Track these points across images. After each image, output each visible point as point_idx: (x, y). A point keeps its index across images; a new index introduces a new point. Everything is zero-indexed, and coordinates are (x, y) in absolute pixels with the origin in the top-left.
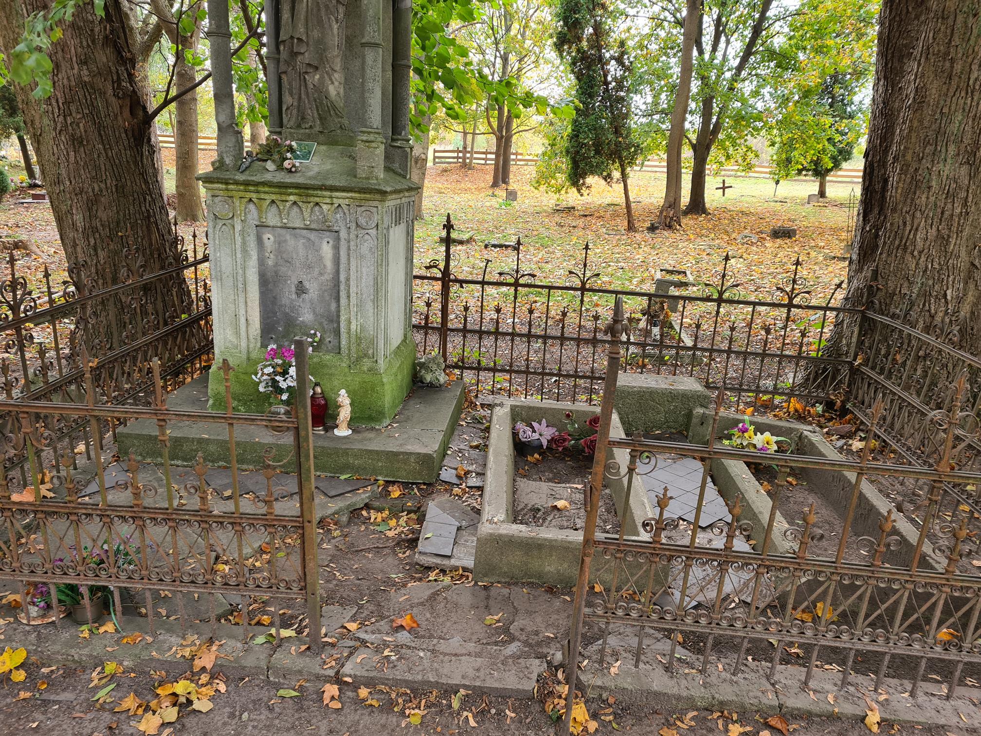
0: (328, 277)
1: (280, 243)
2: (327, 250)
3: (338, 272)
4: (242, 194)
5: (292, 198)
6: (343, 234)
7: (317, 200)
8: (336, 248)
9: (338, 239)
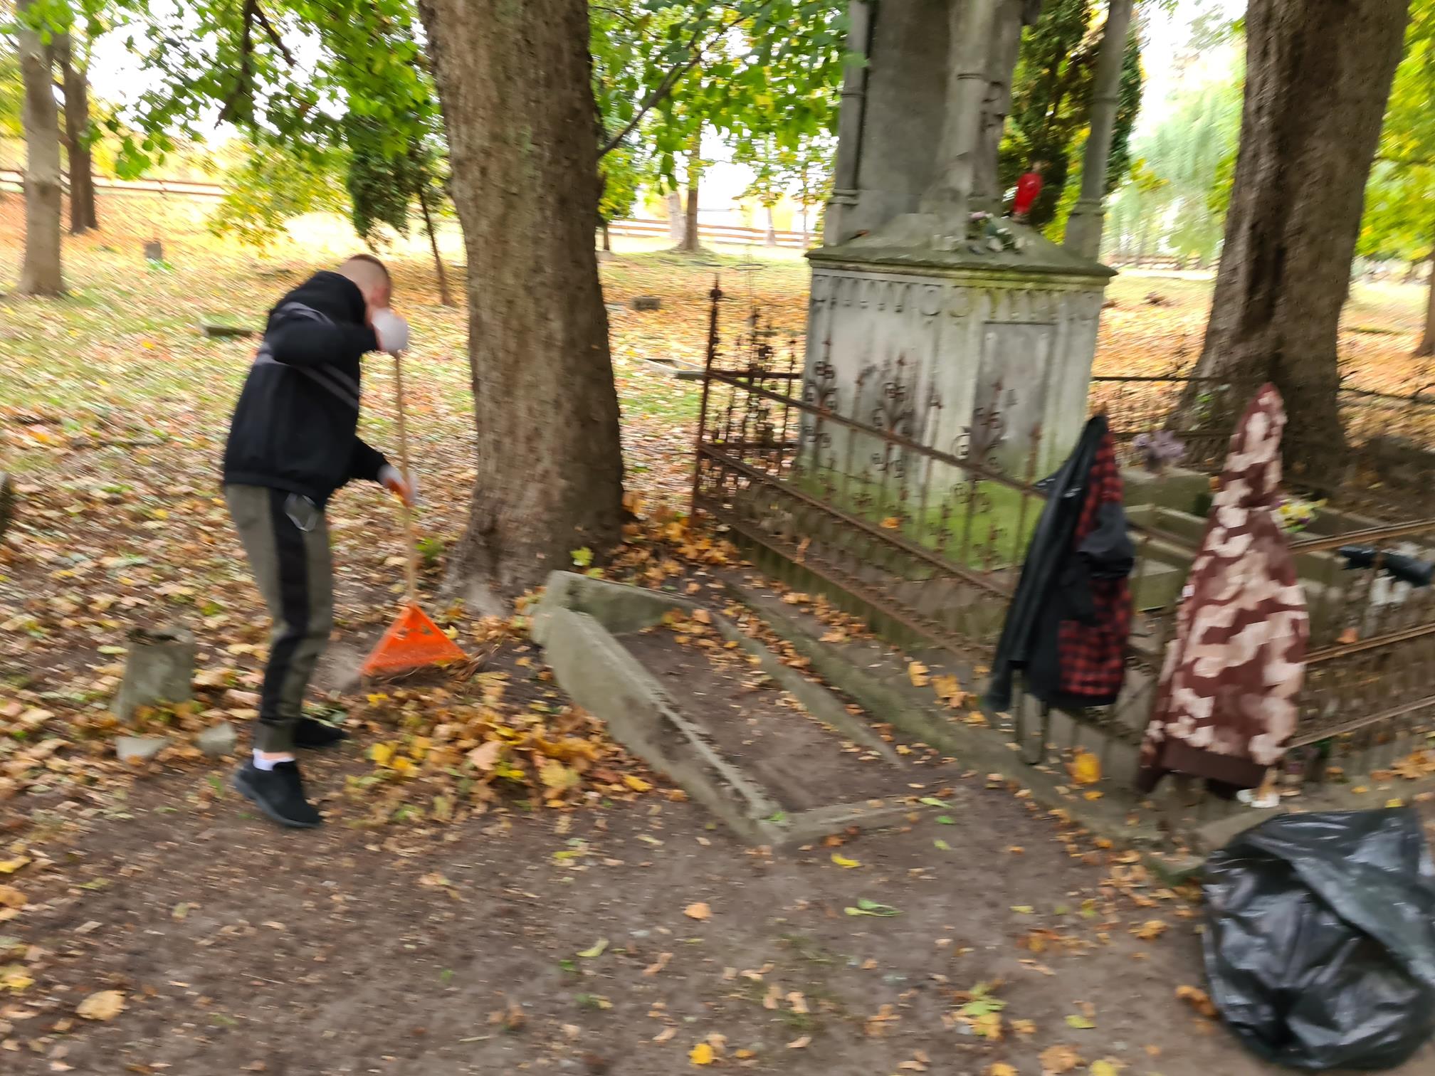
0: (1037, 382)
1: (1000, 343)
2: (1042, 347)
3: (1047, 375)
4: (982, 283)
5: (1029, 286)
6: (1063, 327)
7: (1049, 286)
8: (1052, 345)
9: (1054, 334)
